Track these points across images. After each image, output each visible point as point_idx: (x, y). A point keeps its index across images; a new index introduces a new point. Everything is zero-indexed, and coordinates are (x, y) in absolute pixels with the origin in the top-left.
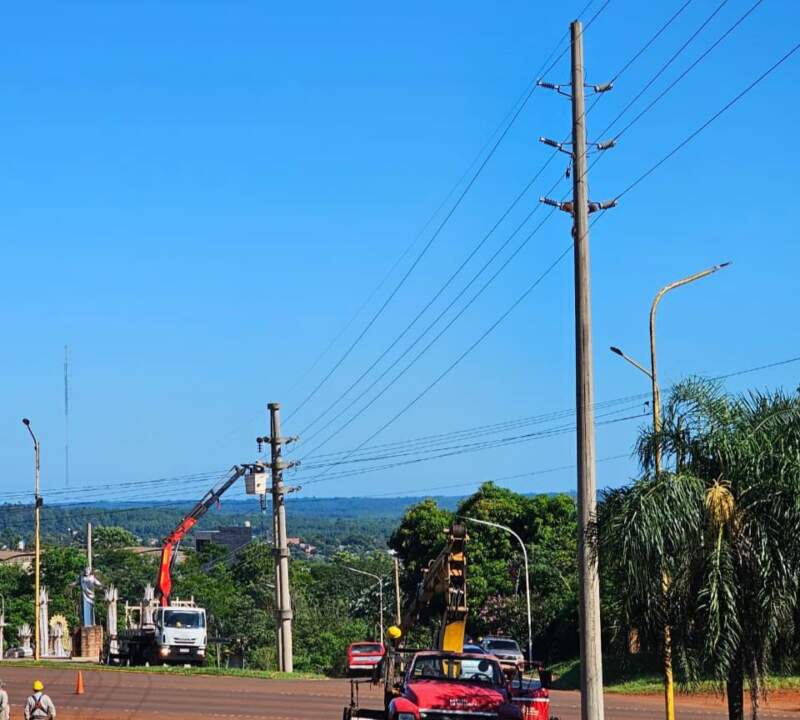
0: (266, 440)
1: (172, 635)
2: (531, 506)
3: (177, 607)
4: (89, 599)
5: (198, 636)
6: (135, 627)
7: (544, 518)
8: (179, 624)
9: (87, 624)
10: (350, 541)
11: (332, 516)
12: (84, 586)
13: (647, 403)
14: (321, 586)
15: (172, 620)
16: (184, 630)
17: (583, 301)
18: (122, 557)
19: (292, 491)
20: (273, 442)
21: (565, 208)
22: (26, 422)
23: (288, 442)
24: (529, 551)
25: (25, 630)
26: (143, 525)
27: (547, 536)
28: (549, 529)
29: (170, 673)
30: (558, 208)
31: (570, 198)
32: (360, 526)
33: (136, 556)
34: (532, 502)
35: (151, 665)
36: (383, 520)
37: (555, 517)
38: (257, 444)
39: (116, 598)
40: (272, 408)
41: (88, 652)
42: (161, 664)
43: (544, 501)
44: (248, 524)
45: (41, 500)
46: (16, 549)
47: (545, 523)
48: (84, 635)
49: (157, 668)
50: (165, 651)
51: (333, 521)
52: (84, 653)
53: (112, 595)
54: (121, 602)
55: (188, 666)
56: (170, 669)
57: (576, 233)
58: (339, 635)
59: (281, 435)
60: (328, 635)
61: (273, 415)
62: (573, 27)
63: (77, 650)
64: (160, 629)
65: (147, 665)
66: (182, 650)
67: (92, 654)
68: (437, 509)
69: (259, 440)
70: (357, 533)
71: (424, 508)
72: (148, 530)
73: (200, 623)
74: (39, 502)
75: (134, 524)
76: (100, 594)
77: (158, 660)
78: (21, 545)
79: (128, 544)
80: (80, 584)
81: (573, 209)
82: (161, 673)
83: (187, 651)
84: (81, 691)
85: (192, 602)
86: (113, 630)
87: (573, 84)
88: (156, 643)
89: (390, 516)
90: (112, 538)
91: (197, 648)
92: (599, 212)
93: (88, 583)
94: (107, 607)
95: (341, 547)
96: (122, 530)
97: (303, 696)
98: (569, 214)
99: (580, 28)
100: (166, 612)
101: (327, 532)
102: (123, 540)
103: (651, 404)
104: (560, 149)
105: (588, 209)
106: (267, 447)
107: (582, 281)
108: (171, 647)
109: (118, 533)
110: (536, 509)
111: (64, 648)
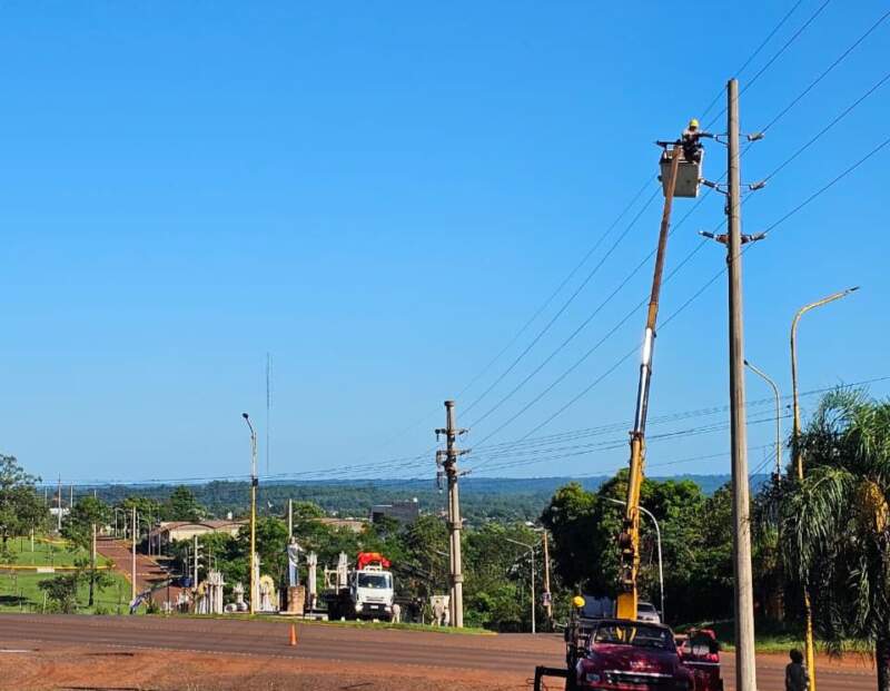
0: (443, 431)
1: (364, 595)
2: (660, 490)
3: (368, 571)
4: (293, 564)
5: (385, 595)
6: (333, 587)
7: (672, 499)
8: (370, 585)
9: (292, 584)
10: (496, 514)
11: (480, 493)
12: (290, 553)
13: (789, 407)
14: (478, 553)
15: (365, 581)
16: (374, 590)
17: (736, 319)
18: (313, 526)
19: (464, 474)
20: (448, 433)
21: (721, 239)
22: (246, 416)
23: (461, 433)
24: (660, 527)
25: (239, 588)
26: (326, 499)
27: (676, 515)
28: (677, 509)
29: (363, 626)
30: (714, 240)
31: (725, 231)
32: (502, 501)
33: (323, 526)
34: (661, 486)
35: (346, 619)
36: (522, 497)
37: (682, 499)
38: (435, 435)
39: (316, 562)
40: (448, 404)
41: (292, 608)
42: (355, 619)
43: (672, 486)
44: (415, 500)
45: (256, 480)
46: (225, 518)
47: (674, 504)
48: (289, 593)
49: (352, 622)
50: (359, 608)
51: (480, 498)
52: (289, 608)
53: (312, 559)
54: (321, 566)
55: (376, 621)
56: (363, 623)
57: (730, 261)
58: (491, 594)
59: (456, 428)
60: (482, 595)
61: (448, 409)
62: (729, 85)
63: (285, 605)
64: (355, 589)
65: (343, 619)
66: (373, 607)
67: (297, 607)
68: (581, 490)
69: (437, 432)
70: (501, 507)
71: (570, 489)
72: (329, 504)
73: (388, 584)
74: (255, 482)
75: (320, 498)
76: (303, 559)
77: (352, 615)
78: (230, 516)
79: (317, 516)
80: (286, 550)
81: (728, 240)
82: (355, 626)
83: (376, 607)
84: (294, 643)
85: (380, 567)
86: (313, 590)
87: (729, 134)
88: (351, 601)
89: (527, 493)
90: (304, 510)
91: (385, 605)
92: (750, 242)
93: (293, 550)
94: (308, 570)
95: (488, 519)
96: (311, 505)
97: (478, 649)
98: (725, 245)
99: (736, 87)
100: (360, 575)
101: (476, 506)
102: (313, 512)
103: (792, 408)
104: (717, 189)
105: (740, 241)
106: (443, 437)
107: (735, 302)
108: (364, 604)
109: (308, 507)
110: (666, 492)
111: (271, 603)
